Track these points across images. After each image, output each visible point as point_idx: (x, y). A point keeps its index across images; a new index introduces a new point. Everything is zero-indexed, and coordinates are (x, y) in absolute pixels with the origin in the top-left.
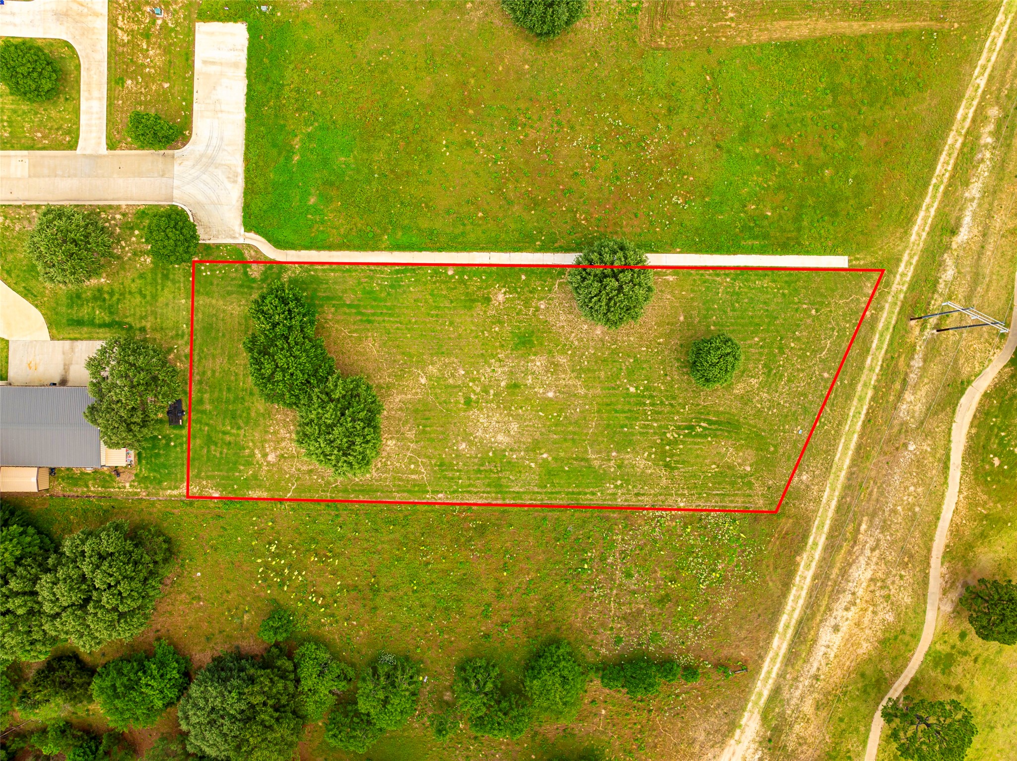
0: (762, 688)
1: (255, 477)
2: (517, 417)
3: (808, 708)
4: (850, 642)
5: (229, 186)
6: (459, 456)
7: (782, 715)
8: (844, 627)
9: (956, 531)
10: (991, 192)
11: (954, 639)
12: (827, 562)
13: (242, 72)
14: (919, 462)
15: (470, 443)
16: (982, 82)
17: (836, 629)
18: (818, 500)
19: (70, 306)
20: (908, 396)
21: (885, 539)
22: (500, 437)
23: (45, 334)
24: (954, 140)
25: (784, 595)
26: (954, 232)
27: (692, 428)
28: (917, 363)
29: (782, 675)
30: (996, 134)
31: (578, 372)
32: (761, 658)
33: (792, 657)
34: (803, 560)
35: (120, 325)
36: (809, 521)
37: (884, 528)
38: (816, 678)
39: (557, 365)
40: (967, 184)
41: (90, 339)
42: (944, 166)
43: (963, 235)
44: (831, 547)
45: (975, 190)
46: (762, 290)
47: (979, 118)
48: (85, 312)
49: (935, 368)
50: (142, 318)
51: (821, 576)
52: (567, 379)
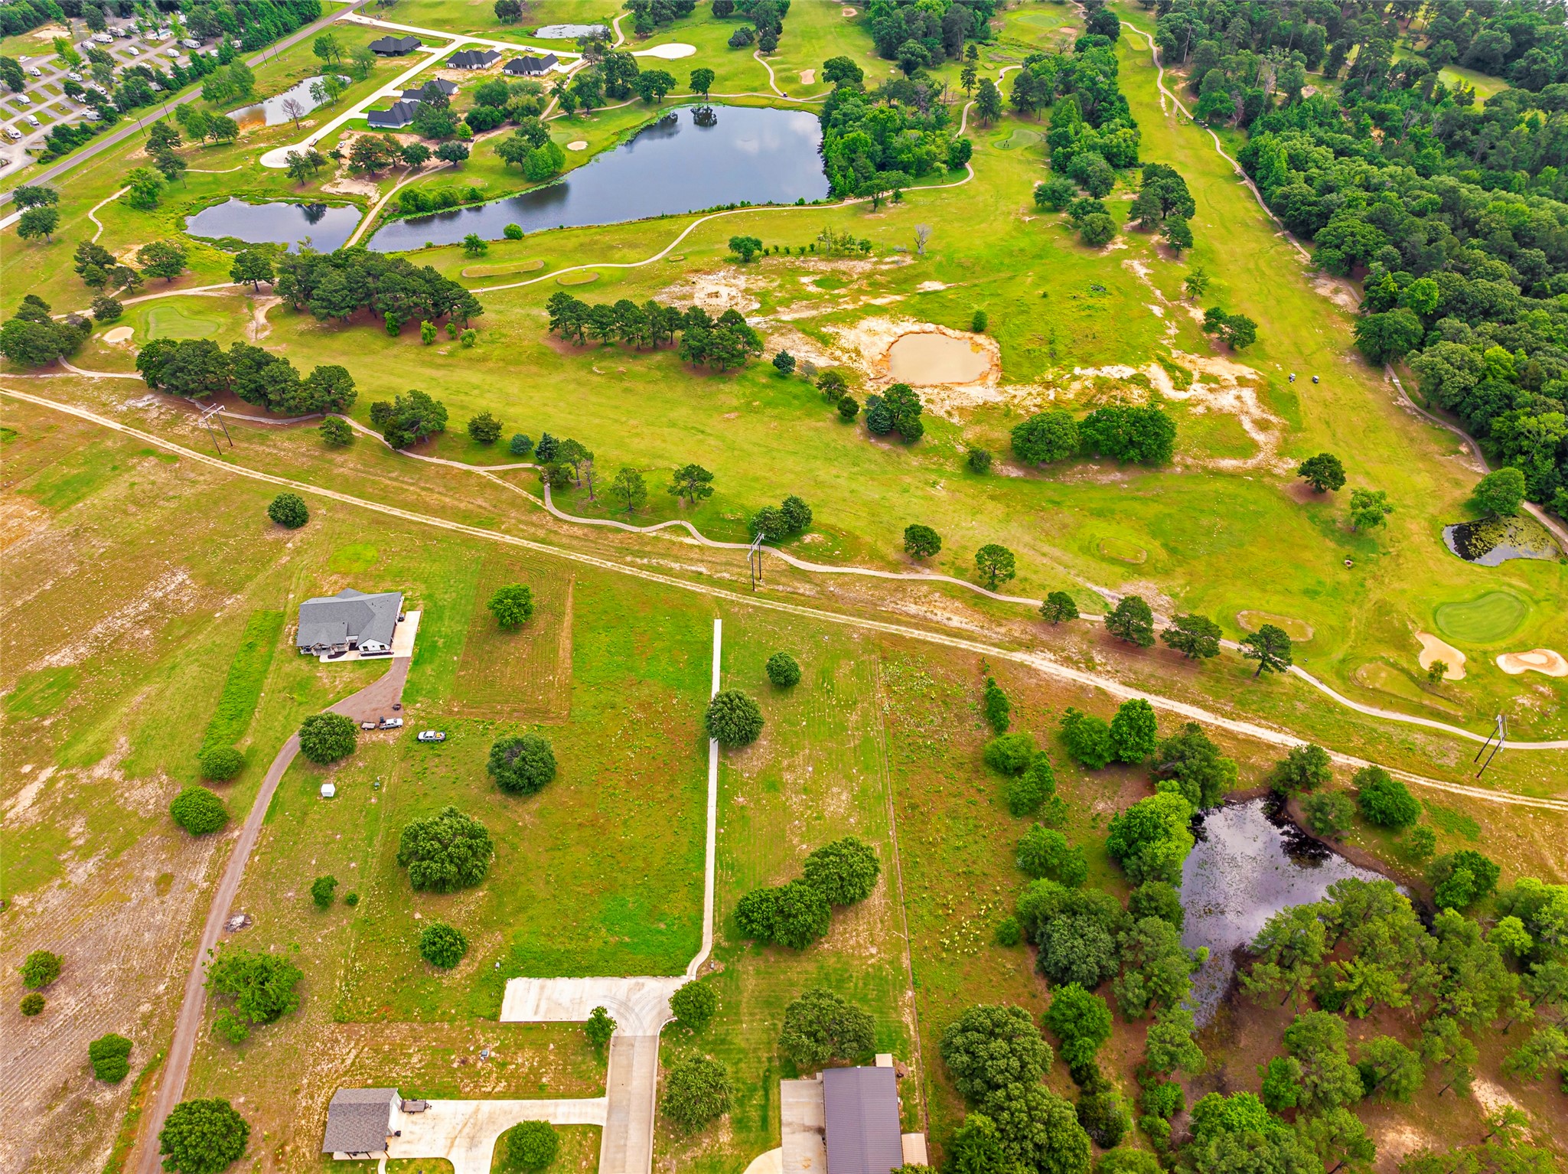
0: (994, 652)
1: (891, 963)
2: (828, 787)
3: (1003, 630)
4: (956, 611)
5: (646, 989)
6: (859, 823)
7: (1010, 642)
8: (948, 615)
9: (881, 569)
10: (677, 559)
11: (946, 568)
12: (907, 624)
13: (550, 983)
14: (841, 586)
15: (850, 816)
16: (609, 564)
17: (949, 619)
18: (869, 630)
19: (749, 1129)
20: (801, 591)
21: (889, 599)
22: (844, 798)
23: (776, 1153)
24: (644, 575)
25: (932, 643)
26: (701, 573)
27: (828, 691)
28: (781, 588)
29: (984, 643)
30: (641, 558)
31: (793, 754)
32: (974, 653)
33: (971, 637)
34: (908, 635)
35: (766, 1079)
36: (882, 633)
37: (883, 599)
38: (982, 627)
39: (789, 766)
40: (671, 569)
41: (779, 1108)
42: (661, 579)
43: (703, 570)
44: (898, 622)
45: (676, 566)
46: (736, 659)
47: (632, 565)
48: (754, 1114)
49: (783, 580)
50: (759, 1062)
51: (917, 626)
52: (799, 760)
